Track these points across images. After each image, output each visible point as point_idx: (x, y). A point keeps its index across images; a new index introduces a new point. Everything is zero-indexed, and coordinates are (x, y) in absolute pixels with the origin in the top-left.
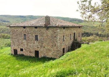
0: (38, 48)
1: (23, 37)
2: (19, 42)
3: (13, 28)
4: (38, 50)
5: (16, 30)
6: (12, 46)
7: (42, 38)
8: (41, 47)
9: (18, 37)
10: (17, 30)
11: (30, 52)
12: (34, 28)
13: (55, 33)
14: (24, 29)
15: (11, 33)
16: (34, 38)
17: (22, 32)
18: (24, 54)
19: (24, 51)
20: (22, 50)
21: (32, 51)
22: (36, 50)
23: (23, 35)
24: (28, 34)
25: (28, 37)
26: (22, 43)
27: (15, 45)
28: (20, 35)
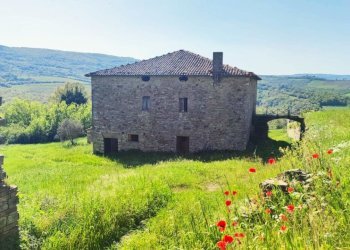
0: (189, 129)
1: (140, 104)
2: (124, 117)
3: (105, 80)
4: (187, 133)
5: (115, 86)
6: (100, 129)
7: (200, 105)
8: (197, 127)
9: (123, 103)
10: (119, 86)
12: (177, 80)
13: (239, 90)
14: (144, 82)
16: (176, 105)
17: (138, 91)
18: (142, 148)
19: (141, 139)
20: (135, 138)
21: (168, 137)
22: (181, 134)
23: (139, 98)
24: (158, 95)
25: (157, 104)
26: (135, 121)
27: (109, 126)
28: (128, 98)
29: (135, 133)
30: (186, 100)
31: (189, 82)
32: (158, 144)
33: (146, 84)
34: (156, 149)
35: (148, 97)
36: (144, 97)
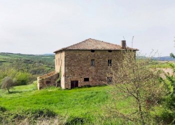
1: (90, 63)
2: (82, 70)
3: (72, 52)
5: (77, 54)
9: (81, 63)
10: (79, 55)
12: (107, 52)
15: (68, 59)
16: (107, 63)
17: (89, 57)
18: (91, 84)
19: (90, 80)
20: (86, 80)
23: (89, 60)
24: (99, 58)
25: (98, 63)
26: (87, 71)
27: (74, 75)
28: (84, 60)
29: (87, 77)
30: (111, 60)
31: (112, 53)
33: (93, 53)
35: (94, 60)
36: (92, 60)
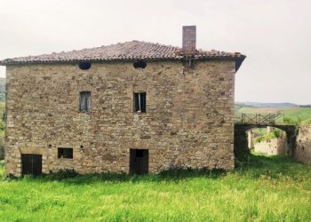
0: (148, 137)
1: (76, 103)
2: (52, 123)
3: (25, 71)
4: (146, 145)
5: (39, 77)
6: (16, 140)
7: (165, 103)
8: (160, 134)
9: (51, 102)
10: (45, 78)
11: (108, 158)
12: (131, 67)
14: (82, 72)
16: (130, 104)
17: (74, 84)
18: (77, 168)
19: (77, 155)
20: (66, 153)
21: (117, 151)
22: (137, 146)
23: (76, 93)
25: (102, 102)
26: (68, 127)
27: (30, 137)
28: (59, 94)
29: (66, 145)
30: (143, 95)
31: (149, 69)
32: (101, 161)
33: (86, 73)
34: (99, 170)
35: (88, 92)
36: (82, 93)
